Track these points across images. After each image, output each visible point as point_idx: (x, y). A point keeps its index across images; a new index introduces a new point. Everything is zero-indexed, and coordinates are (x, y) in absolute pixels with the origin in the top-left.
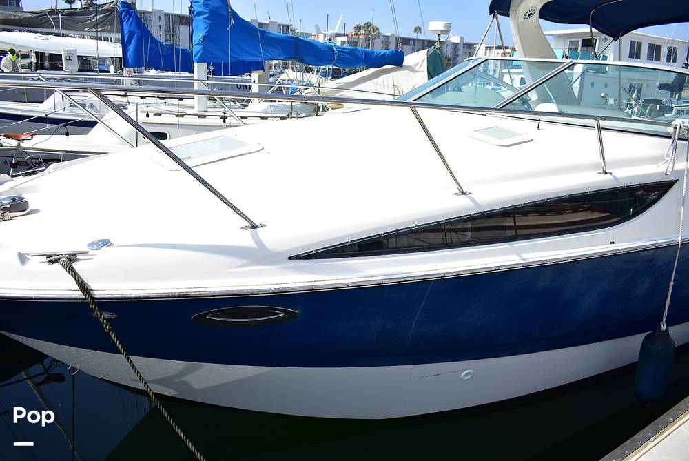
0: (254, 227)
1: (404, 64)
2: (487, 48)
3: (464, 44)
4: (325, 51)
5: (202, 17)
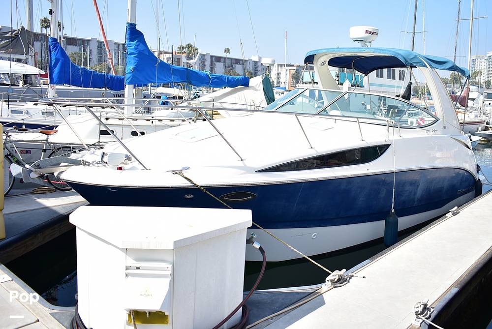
0: (242, 160)
1: (249, 85)
2: (278, 65)
3: (261, 65)
4: (205, 77)
5: (133, 56)
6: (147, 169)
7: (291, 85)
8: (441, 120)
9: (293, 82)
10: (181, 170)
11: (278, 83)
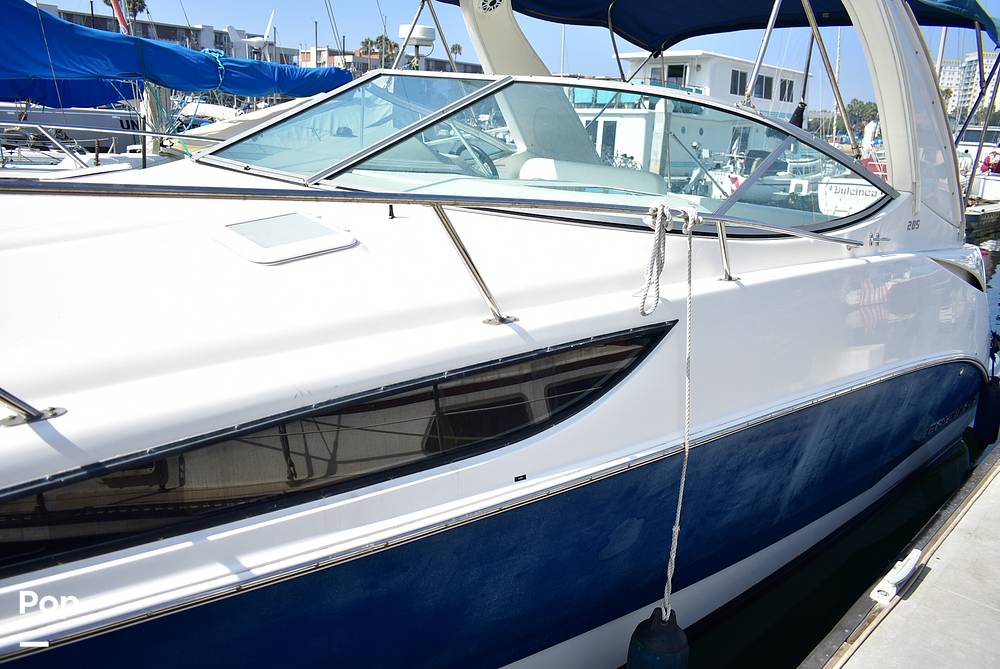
8: (904, 196)
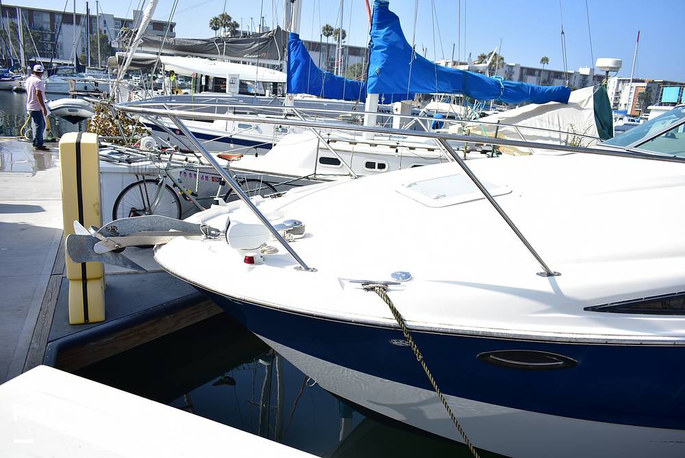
0: (549, 274)
1: (569, 101)
2: (619, 81)
3: (594, 77)
4: (492, 85)
5: (380, 51)
6: (307, 269)
7: (636, 108)
9: (640, 104)
10: (386, 284)
11: (616, 105)
